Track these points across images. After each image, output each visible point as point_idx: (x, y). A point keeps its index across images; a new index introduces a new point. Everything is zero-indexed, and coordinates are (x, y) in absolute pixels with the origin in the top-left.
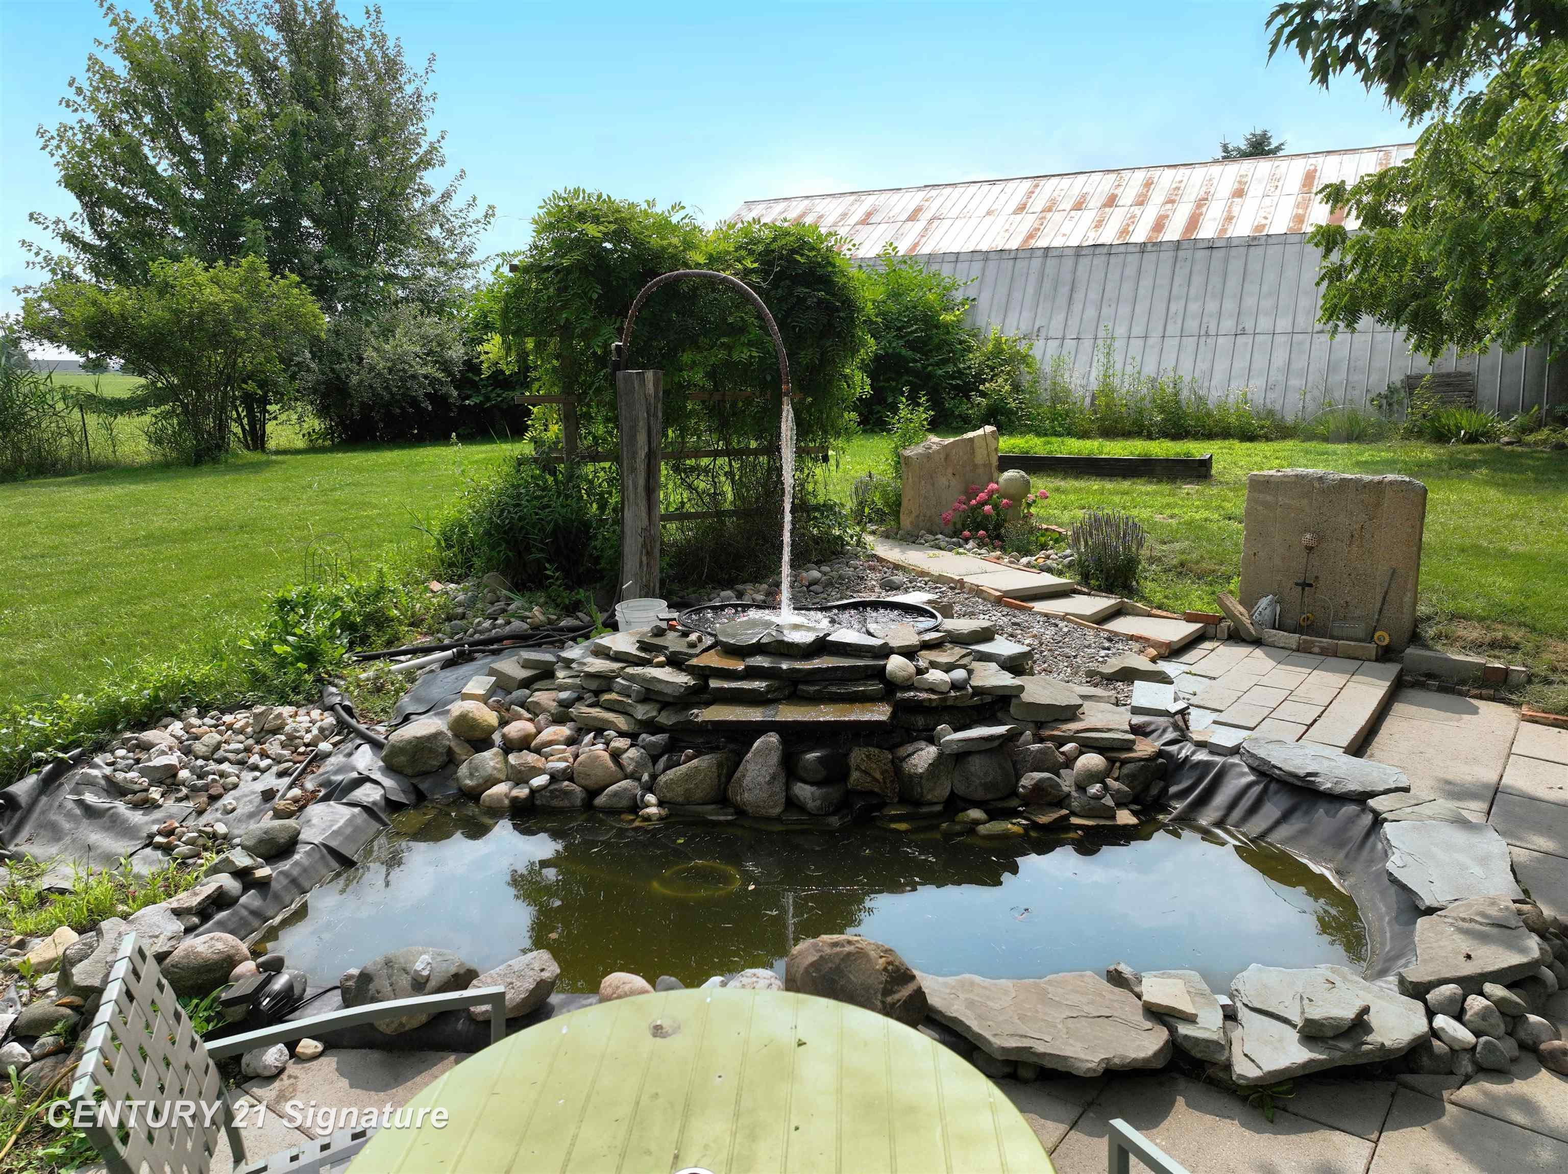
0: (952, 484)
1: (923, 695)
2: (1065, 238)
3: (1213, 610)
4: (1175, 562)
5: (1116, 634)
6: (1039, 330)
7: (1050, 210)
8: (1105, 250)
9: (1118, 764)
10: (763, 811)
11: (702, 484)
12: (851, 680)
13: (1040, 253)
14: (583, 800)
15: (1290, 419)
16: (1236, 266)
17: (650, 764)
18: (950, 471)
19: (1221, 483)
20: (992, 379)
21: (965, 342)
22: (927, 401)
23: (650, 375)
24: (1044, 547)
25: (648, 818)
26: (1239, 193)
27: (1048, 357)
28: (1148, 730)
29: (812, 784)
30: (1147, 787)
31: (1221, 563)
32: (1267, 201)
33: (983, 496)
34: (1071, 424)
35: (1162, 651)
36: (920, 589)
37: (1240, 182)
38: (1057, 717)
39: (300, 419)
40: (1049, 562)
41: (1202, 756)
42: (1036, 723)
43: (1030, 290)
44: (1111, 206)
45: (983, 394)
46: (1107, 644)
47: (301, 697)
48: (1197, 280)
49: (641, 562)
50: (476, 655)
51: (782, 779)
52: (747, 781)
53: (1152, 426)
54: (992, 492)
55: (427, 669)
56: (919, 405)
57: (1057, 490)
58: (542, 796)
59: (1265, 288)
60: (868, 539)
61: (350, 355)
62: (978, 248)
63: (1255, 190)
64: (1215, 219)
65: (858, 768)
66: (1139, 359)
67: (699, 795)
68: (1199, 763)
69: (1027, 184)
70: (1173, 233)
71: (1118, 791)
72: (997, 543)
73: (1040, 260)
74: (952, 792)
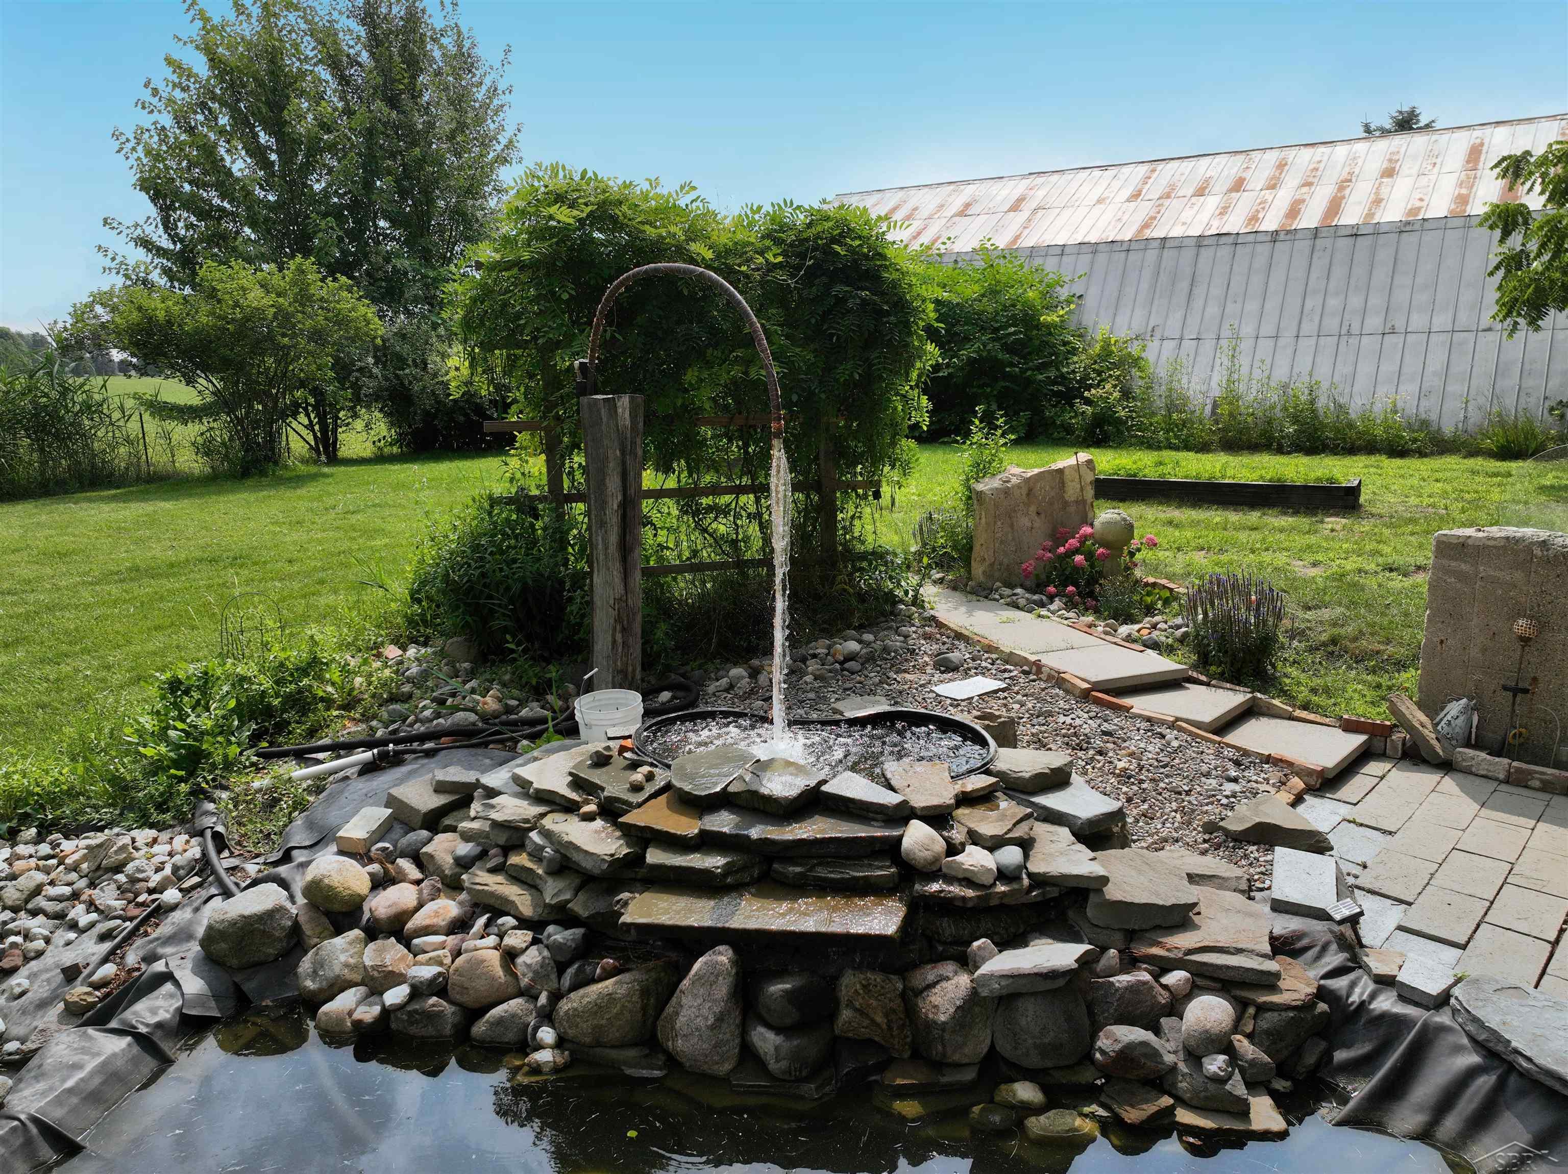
0: (1036, 525)
1: (955, 890)
2: (1185, 227)
3: (1379, 715)
4: (1324, 637)
5: (1246, 753)
6: (1153, 330)
7: (1168, 196)
8: (1230, 240)
9: (1251, 1010)
10: (705, 1067)
11: (722, 527)
12: (848, 858)
13: (1156, 244)
14: (454, 1026)
15: (1448, 430)
16: (1384, 255)
17: (554, 976)
18: (1033, 509)
19: (1373, 515)
20: (1098, 385)
21: (1069, 343)
22: (1006, 423)
23: (624, 402)
24: (1149, 610)
25: (536, 1069)
26: (1389, 173)
27: (1164, 358)
28: (1299, 945)
29: (778, 1030)
30: (1298, 1052)
31: (1388, 642)
32: (1424, 181)
33: (1073, 542)
34: (1188, 436)
35: (1312, 782)
36: (983, 672)
37: (1390, 160)
38: (1158, 922)
39: (368, 427)
40: (1155, 634)
41: (1386, 1003)
42: (1126, 931)
43: (1145, 286)
44: (1238, 191)
45: (1088, 402)
46: (1233, 773)
47: (168, 816)
48: (1339, 272)
49: (614, 642)
50: (406, 756)
51: (735, 1017)
52: (681, 1021)
53: (1283, 437)
54: (1085, 538)
55: (341, 774)
56: (996, 428)
57: (1170, 523)
58: (397, 1018)
59: (1419, 280)
60: (929, 592)
61: (414, 361)
62: (1086, 240)
63: (1408, 169)
64: (1360, 203)
65: (850, 1004)
66: (1268, 361)
67: (614, 1034)
68: (1384, 1017)
69: (1144, 169)
70: (1309, 219)
71: (1253, 1063)
72: (1090, 602)
73: (1156, 252)
74: (992, 1047)
